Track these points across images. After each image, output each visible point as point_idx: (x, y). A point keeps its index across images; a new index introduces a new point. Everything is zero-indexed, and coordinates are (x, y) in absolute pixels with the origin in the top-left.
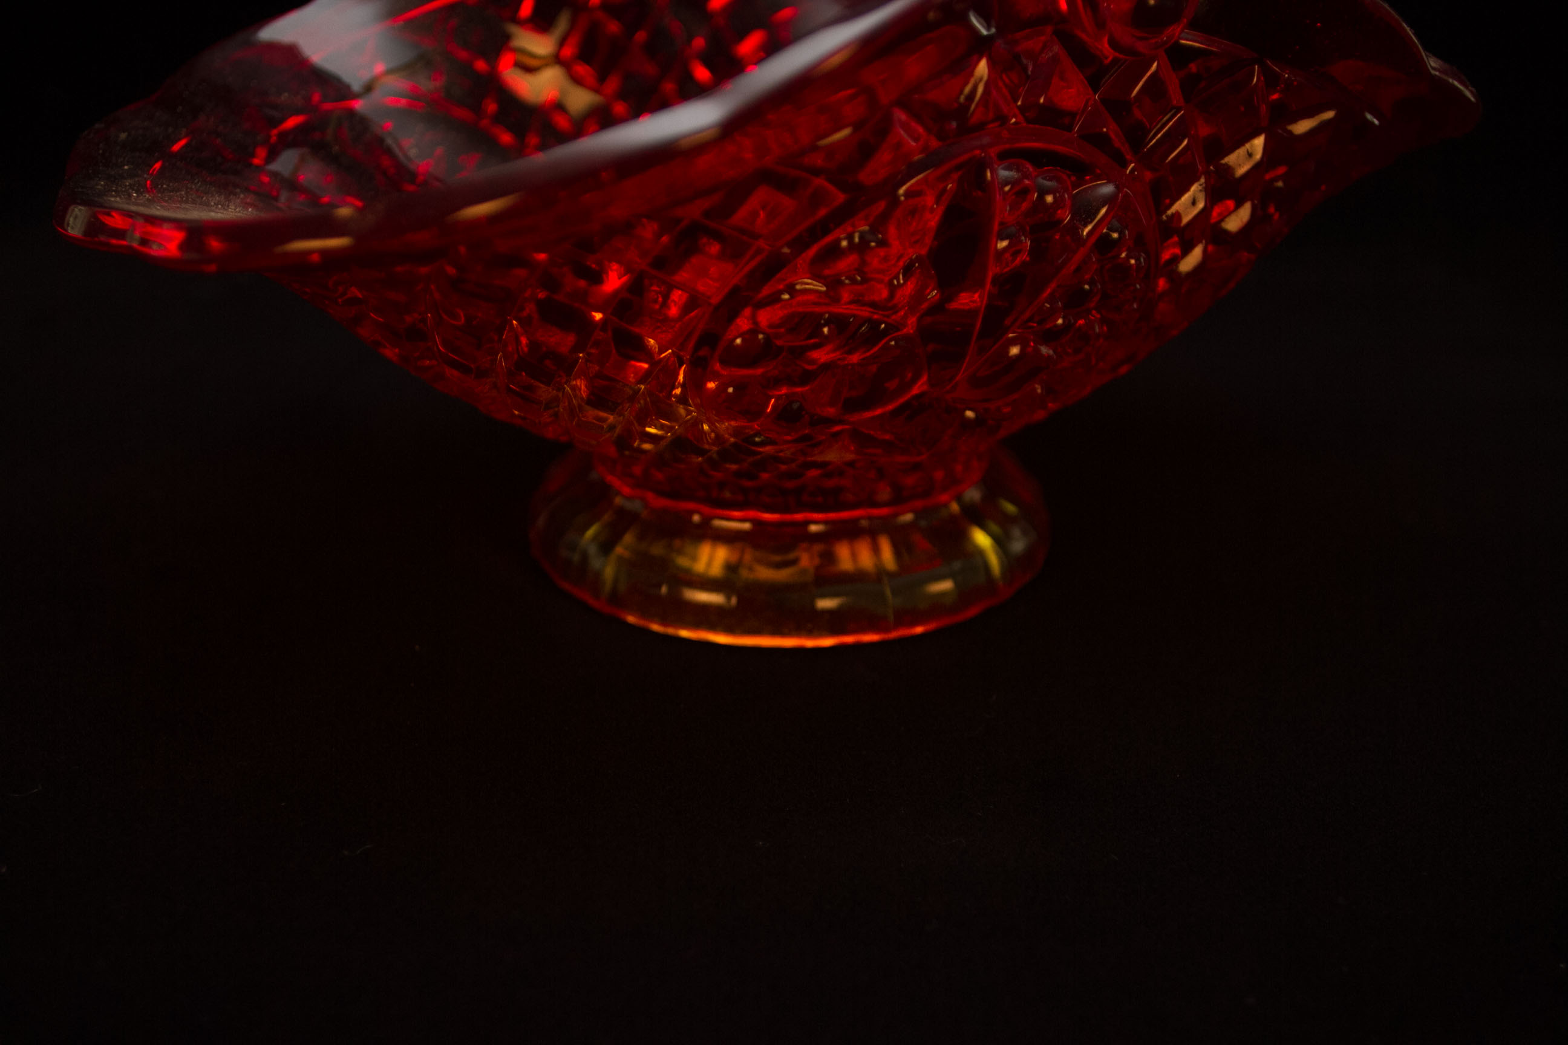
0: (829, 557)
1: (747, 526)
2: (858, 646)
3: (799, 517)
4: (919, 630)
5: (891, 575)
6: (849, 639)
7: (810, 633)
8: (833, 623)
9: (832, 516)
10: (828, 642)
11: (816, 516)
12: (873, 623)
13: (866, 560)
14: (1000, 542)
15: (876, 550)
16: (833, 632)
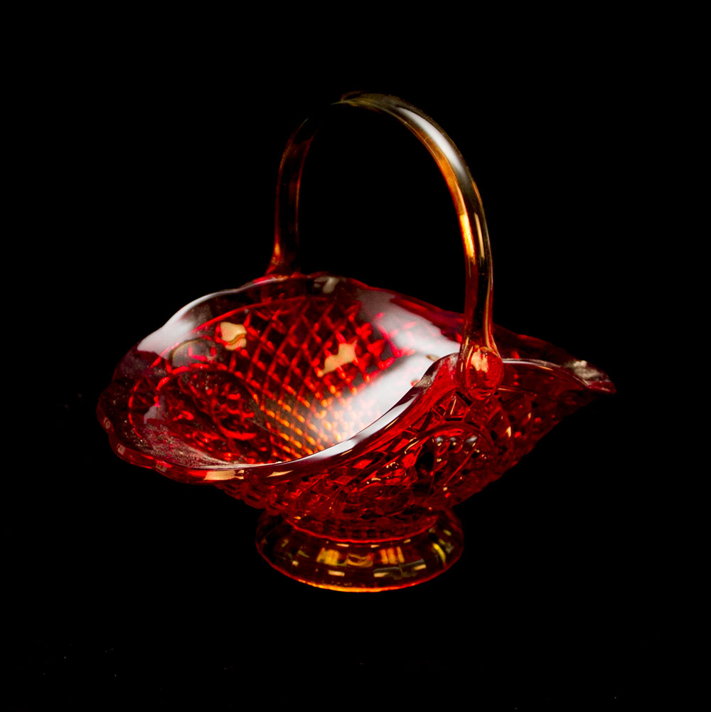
0: (379, 557)
1: (347, 546)
2: (389, 591)
3: (367, 541)
4: (413, 584)
5: (402, 564)
6: (386, 589)
7: (372, 587)
8: (381, 582)
9: (380, 541)
10: (378, 590)
11: (373, 541)
12: (395, 583)
13: (392, 559)
14: (443, 548)
15: (396, 554)
16: (379, 586)
